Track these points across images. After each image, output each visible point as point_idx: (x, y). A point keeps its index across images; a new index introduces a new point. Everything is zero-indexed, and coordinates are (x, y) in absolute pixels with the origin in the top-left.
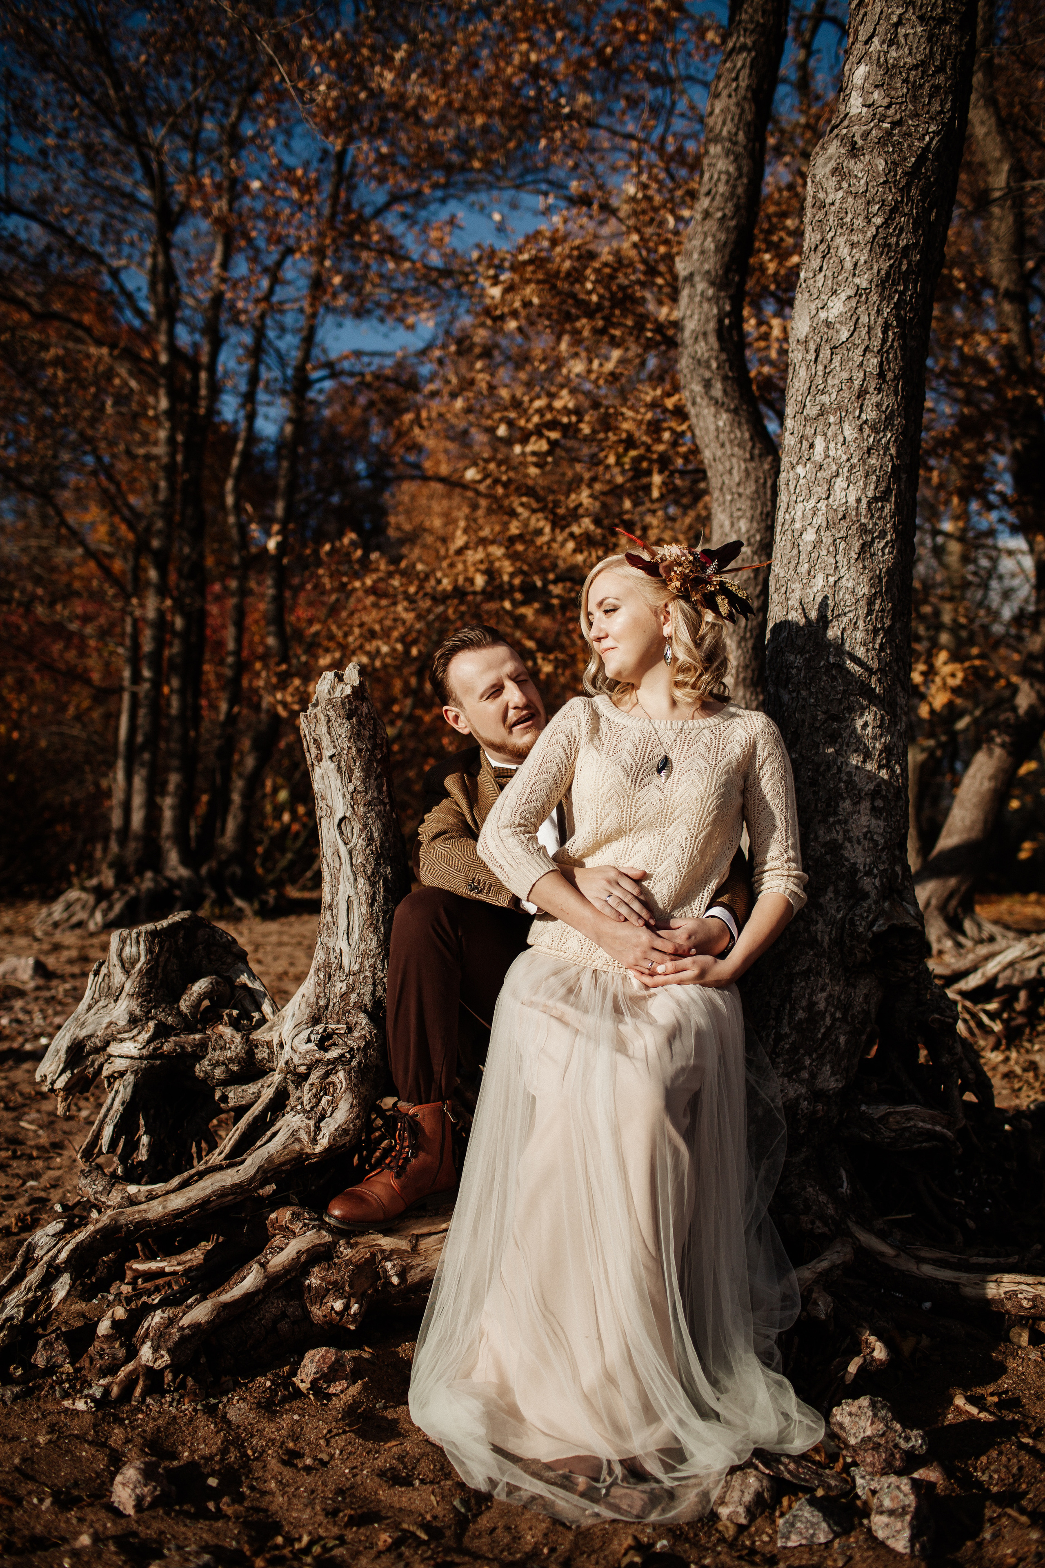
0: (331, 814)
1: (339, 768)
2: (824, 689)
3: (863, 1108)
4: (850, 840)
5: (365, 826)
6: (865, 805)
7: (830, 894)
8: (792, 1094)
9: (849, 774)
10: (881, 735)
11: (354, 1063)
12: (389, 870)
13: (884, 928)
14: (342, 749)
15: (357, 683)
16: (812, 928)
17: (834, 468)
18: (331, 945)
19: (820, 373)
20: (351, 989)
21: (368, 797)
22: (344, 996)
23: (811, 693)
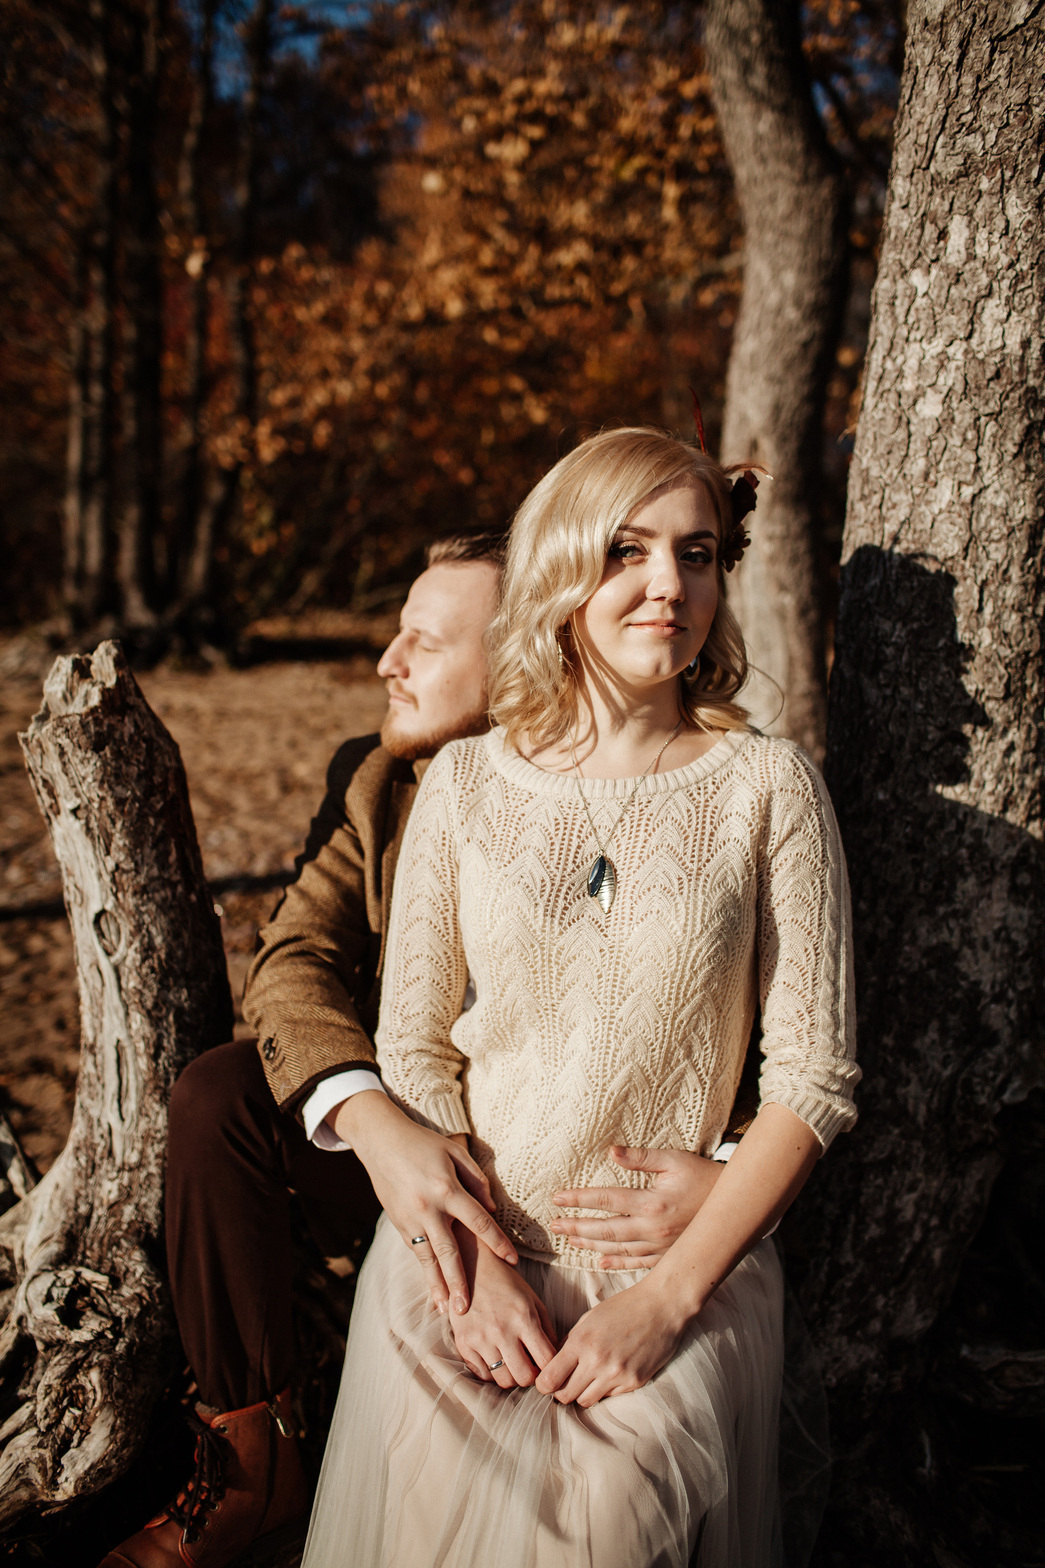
0: (83, 903)
1: (88, 830)
2: (942, 687)
3: (965, 1351)
4: (971, 944)
5: (139, 927)
6: (1000, 885)
7: (933, 1035)
8: (853, 1362)
9: (977, 833)
10: (1036, 765)
11: (120, 1348)
12: (184, 994)
13: (1022, 1097)
14: (90, 800)
15: (111, 683)
16: (900, 1091)
17: (984, 280)
18: (94, 1113)
19: (967, 91)
20: (126, 1194)
21: (142, 880)
22: (114, 1208)
23: (918, 694)
